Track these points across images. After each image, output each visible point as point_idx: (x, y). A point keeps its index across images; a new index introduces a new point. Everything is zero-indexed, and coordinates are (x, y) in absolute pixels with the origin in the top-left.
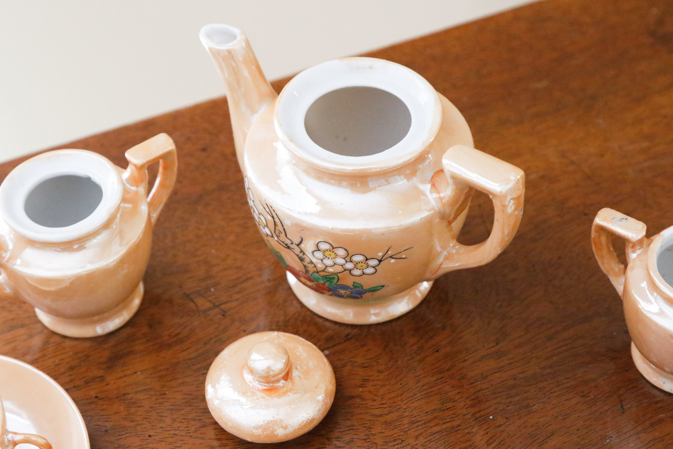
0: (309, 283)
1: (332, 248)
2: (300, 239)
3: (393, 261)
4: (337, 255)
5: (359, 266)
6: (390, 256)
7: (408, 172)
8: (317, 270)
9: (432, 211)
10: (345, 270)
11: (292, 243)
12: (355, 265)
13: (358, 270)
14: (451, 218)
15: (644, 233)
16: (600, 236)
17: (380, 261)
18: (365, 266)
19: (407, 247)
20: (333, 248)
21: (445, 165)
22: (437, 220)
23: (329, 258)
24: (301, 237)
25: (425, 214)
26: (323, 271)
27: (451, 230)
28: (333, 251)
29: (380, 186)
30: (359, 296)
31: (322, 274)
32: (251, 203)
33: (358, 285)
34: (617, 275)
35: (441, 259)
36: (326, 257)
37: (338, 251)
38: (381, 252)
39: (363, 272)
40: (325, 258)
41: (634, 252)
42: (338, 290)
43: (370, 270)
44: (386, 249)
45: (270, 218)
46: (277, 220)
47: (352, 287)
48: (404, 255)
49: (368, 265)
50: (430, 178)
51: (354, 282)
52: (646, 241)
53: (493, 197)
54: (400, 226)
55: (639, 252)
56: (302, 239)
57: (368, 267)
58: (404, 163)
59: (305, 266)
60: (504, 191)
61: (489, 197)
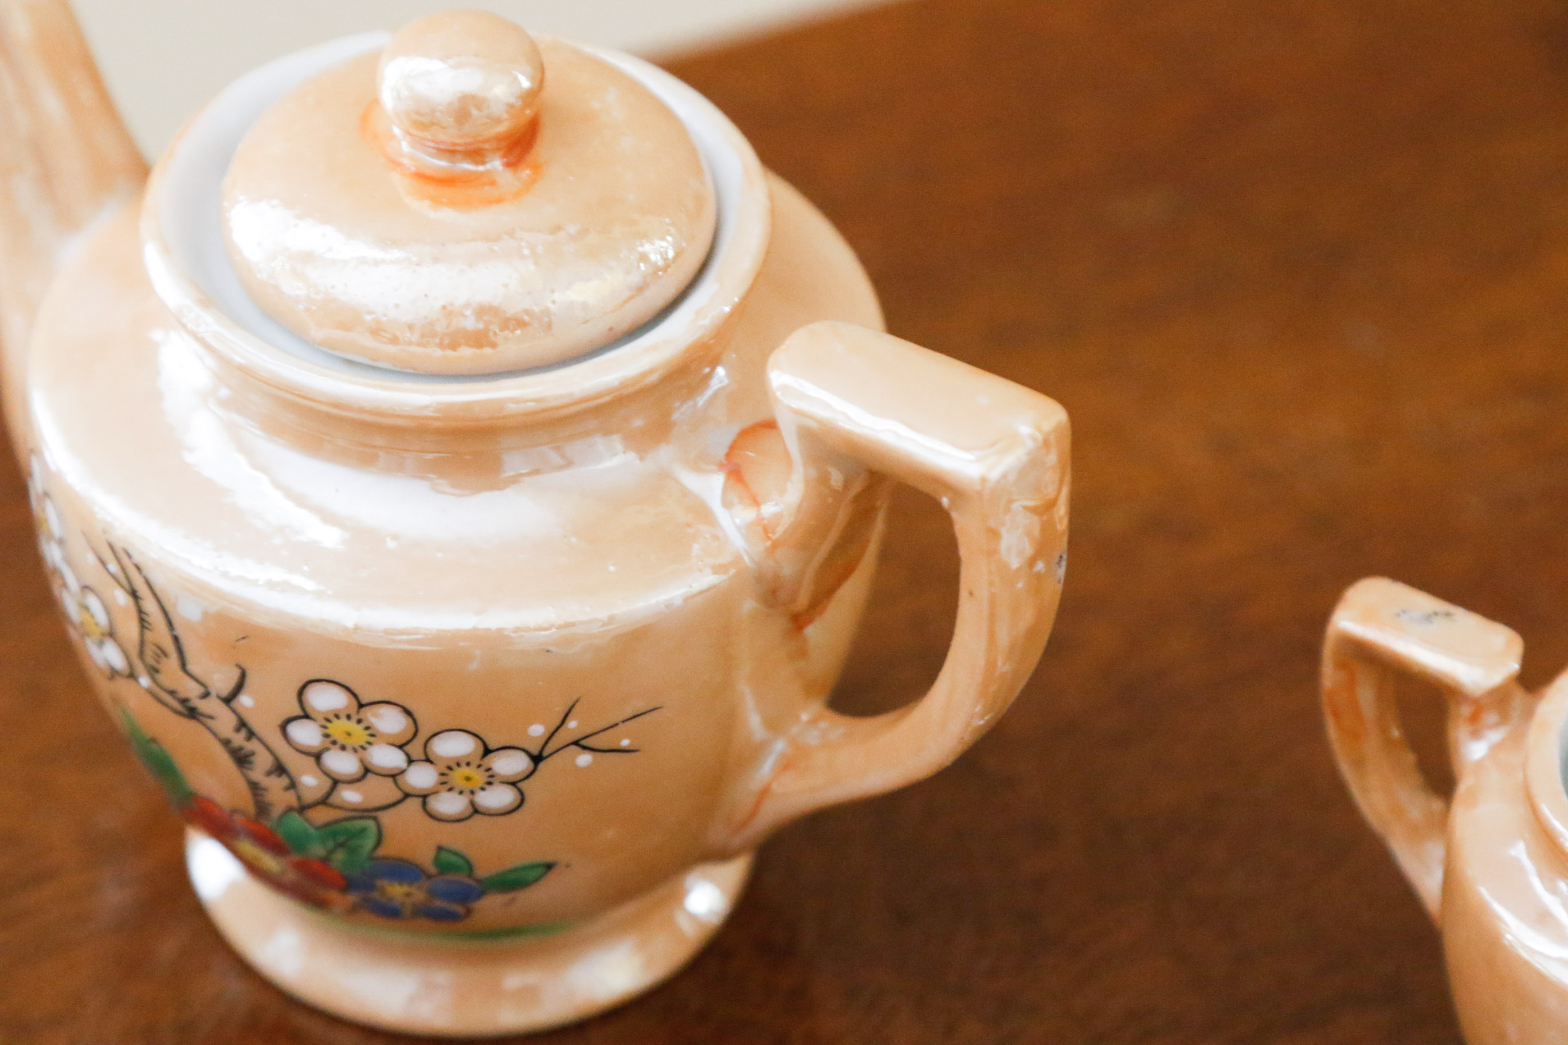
0: (270, 862)
1: (355, 703)
2: (234, 676)
3: (584, 759)
4: (373, 734)
5: (458, 776)
6: (575, 738)
7: (638, 423)
8: (299, 798)
9: (732, 571)
10: (407, 796)
11: (206, 695)
12: (443, 774)
13: (454, 795)
14: (803, 600)
15: (1513, 666)
16: (1351, 685)
17: (537, 759)
18: (480, 777)
19: (640, 705)
20: (361, 706)
21: (779, 394)
22: (749, 605)
23: (343, 748)
24: (239, 666)
25: (705, 580)
26: (324, 801)
27: (802, 653)
28: (360, 716)
29: (536, 472)
30: (459, 909)
31: (322, 815)
32: (52, 554)
33: (454, 859)
34: (1416, 833)
35: (766, 768)
36: (334, 743)
37: (377, 716)
38: (540, 723)
39: (472, 803)
40: (330, 746)
41: (1476, 735)
42: (379, 883)
43: (498, 798)
44: (560, 710)
45: (122, 598)
46: (150, 605)
47: (432, 870)
48: (627, 737)
49: (490, 773)
50: (721, 452)
51: (440, 849)
52: (1519, 697)
53: (952, 501)
54: (612, 619)
55: (1495, 736)
56: (243, 676)
57: (490, 783)
58: (624, 385)
59: (254, 787)
60: (994, 475)
61: (937, 504)
